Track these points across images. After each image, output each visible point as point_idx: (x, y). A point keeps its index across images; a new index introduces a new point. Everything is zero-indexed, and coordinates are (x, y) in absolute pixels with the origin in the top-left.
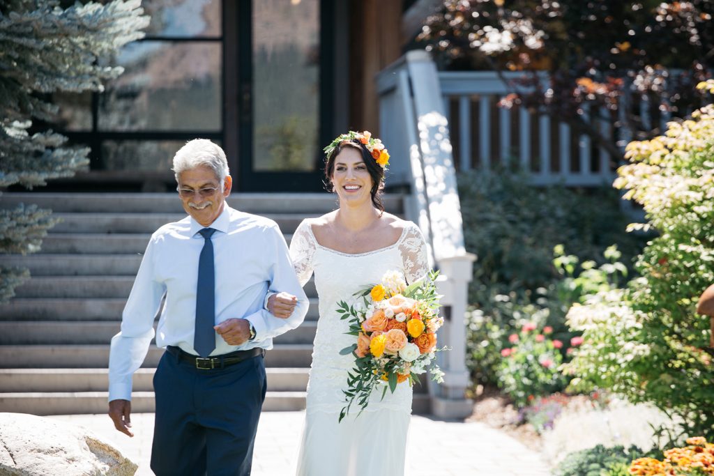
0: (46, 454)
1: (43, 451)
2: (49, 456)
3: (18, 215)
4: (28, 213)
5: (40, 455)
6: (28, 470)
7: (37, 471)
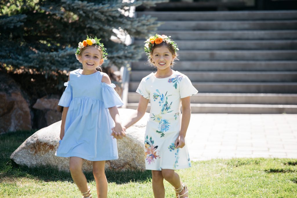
0: (139, 127)
1: (138, 126)
2: (140, 128)
3: (142, 20)
4: (146, 19)
5: (137, 128)
6: (131, 134)
7: (135, 135)
